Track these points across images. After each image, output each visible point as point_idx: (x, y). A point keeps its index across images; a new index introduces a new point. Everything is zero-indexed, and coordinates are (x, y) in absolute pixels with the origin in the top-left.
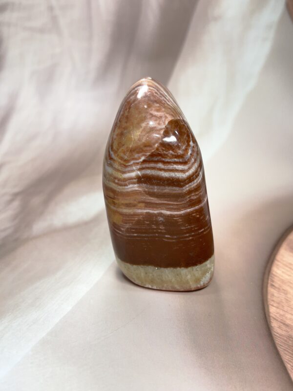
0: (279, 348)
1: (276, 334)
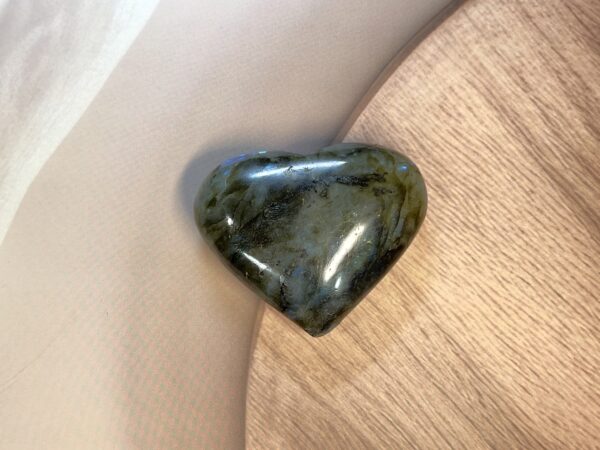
0: (248, 404)
1: (253, 374)
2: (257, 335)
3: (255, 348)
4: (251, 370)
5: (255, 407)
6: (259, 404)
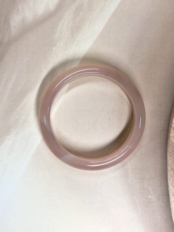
2: (171, 127)
3: (170, 132)
4: (169, 140)
5: (171, 155)
6: (172, 154)
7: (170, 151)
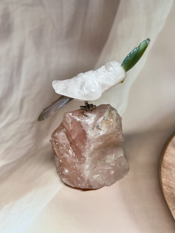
2: (162, 183)
3: (162, 186)
6: (170, 199)
7: (167, 197)
